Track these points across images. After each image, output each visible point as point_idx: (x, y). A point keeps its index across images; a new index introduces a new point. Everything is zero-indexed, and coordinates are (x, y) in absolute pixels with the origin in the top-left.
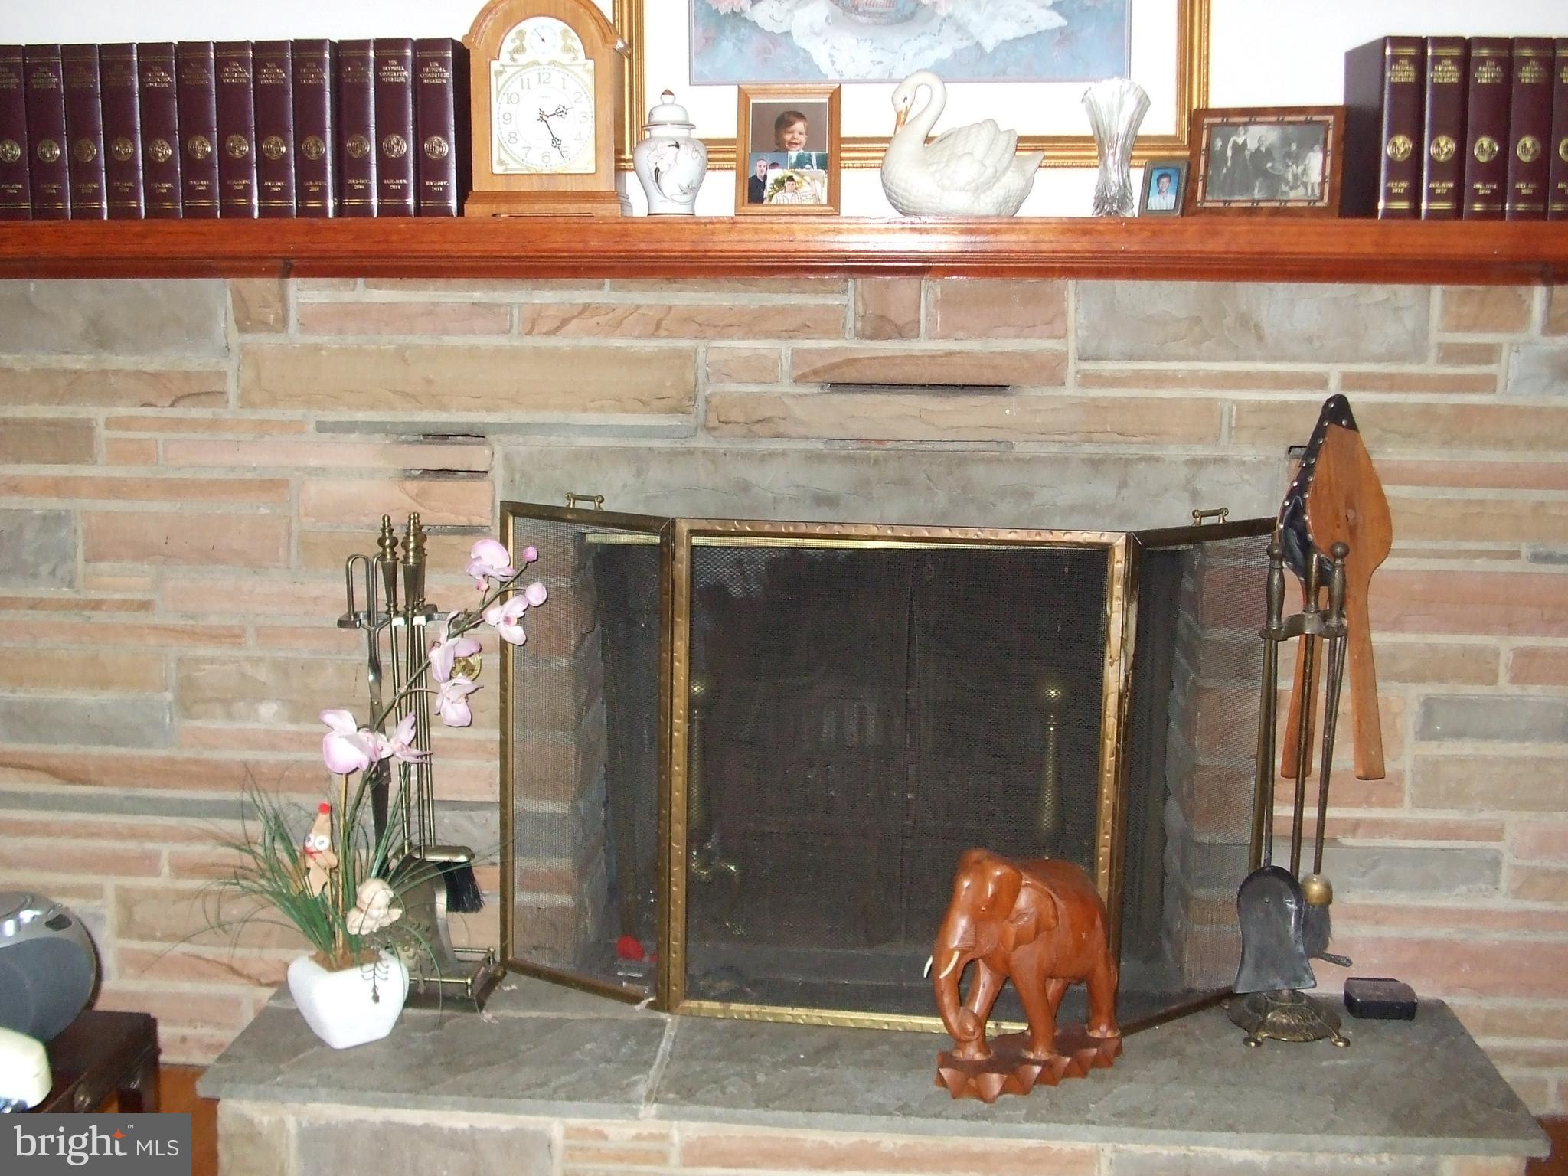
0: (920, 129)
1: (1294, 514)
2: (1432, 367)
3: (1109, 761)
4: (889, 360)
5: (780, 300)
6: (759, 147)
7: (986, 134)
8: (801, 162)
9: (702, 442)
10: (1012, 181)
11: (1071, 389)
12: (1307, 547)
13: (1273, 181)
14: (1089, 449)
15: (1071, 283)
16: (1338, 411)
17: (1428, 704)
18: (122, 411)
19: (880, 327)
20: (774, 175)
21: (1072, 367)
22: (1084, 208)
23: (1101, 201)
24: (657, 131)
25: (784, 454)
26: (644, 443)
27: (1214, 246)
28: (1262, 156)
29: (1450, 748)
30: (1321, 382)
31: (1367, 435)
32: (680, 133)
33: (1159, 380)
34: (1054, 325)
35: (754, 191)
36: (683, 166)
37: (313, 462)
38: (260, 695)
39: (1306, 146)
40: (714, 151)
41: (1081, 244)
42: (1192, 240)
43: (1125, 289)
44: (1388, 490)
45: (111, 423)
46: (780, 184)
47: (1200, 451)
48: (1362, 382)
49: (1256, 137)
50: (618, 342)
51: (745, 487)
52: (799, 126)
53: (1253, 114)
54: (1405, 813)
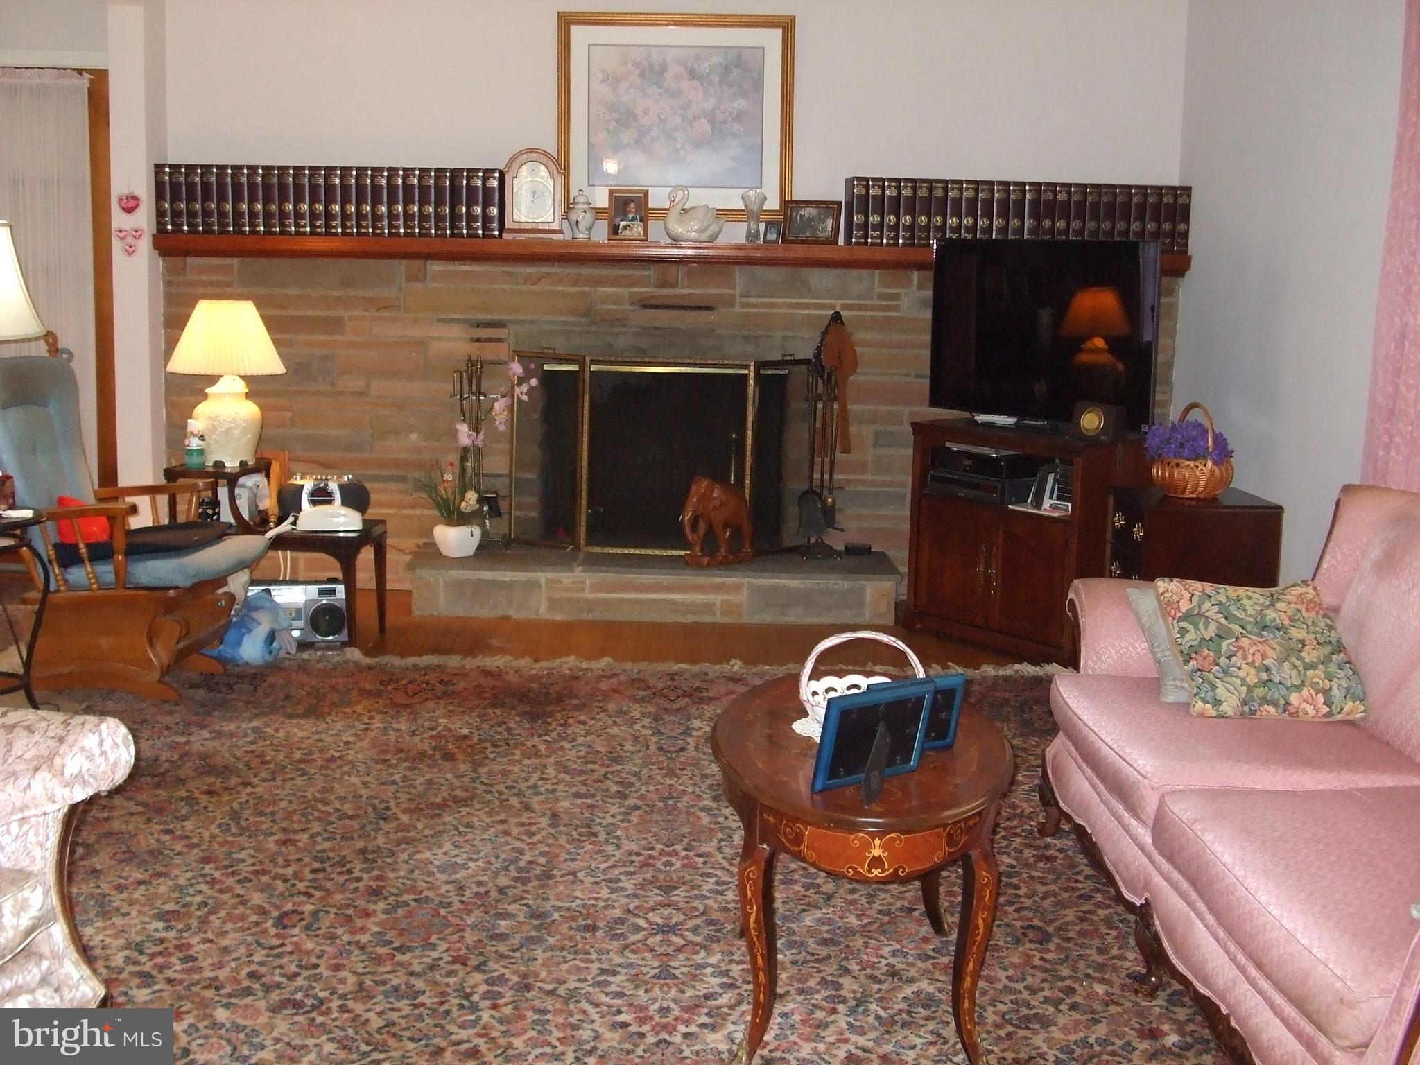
0: (679, 208)
1: (818, 355)
2: (876, 302)
3: (749, 447)
4: (668, 296)
5: (624, 272)
6: (616, 214)
7: (704, 210)
8: (633, 219)
9: (593, 328)
10: (714, 228)
11: (737, 309)
12: (823, 368)
13: (815, 229)
14: (746, 333)
15: (737, 267)
16: (837, 317)
17: (877, 435)
18: (356, 313)
19: (663, 284)
20: (622, 224)
21: (738, 300)
22: (742, 240)
23: (749, 235)
24: (577, 206)
25: (625, 333)
26: (571, 328)
27: (789, 255)
28: (810, 219)
29: (885, 451)
30: (832, 306)
31: (849, 329)
32: (585, 206)
33: (771, 305)
34: (731, 283)
35: (615, 230)
36: (585, 219)
37: (436, 335)
38: (411, 429)
39: (826, 217)
40: (598, 213)
41: (740, 253)
42: (781, 251)
43: (758, 270)
44: (858, 349)
45: (350, 318)
46: (625, 228)
47: (787, 333)
48: (846, 307)
49: (808, 212)
50: (560, 288)
51: (610, 345)
52: (632, 205)
53: (807, 203)
54: (869, 477)
